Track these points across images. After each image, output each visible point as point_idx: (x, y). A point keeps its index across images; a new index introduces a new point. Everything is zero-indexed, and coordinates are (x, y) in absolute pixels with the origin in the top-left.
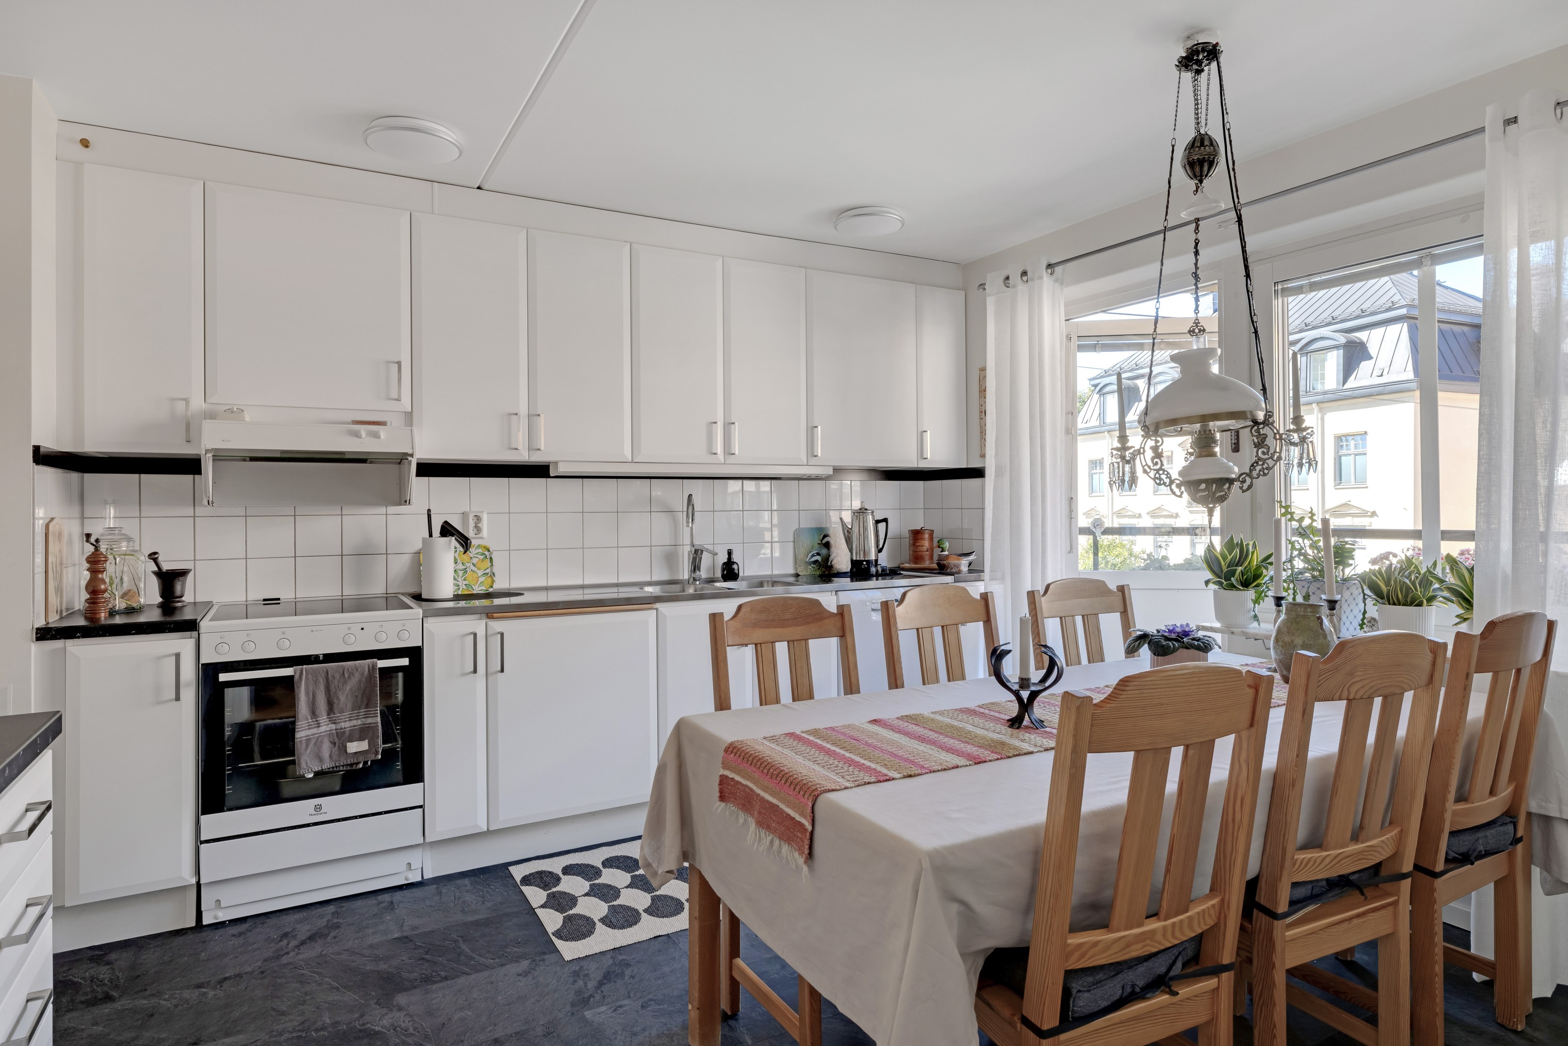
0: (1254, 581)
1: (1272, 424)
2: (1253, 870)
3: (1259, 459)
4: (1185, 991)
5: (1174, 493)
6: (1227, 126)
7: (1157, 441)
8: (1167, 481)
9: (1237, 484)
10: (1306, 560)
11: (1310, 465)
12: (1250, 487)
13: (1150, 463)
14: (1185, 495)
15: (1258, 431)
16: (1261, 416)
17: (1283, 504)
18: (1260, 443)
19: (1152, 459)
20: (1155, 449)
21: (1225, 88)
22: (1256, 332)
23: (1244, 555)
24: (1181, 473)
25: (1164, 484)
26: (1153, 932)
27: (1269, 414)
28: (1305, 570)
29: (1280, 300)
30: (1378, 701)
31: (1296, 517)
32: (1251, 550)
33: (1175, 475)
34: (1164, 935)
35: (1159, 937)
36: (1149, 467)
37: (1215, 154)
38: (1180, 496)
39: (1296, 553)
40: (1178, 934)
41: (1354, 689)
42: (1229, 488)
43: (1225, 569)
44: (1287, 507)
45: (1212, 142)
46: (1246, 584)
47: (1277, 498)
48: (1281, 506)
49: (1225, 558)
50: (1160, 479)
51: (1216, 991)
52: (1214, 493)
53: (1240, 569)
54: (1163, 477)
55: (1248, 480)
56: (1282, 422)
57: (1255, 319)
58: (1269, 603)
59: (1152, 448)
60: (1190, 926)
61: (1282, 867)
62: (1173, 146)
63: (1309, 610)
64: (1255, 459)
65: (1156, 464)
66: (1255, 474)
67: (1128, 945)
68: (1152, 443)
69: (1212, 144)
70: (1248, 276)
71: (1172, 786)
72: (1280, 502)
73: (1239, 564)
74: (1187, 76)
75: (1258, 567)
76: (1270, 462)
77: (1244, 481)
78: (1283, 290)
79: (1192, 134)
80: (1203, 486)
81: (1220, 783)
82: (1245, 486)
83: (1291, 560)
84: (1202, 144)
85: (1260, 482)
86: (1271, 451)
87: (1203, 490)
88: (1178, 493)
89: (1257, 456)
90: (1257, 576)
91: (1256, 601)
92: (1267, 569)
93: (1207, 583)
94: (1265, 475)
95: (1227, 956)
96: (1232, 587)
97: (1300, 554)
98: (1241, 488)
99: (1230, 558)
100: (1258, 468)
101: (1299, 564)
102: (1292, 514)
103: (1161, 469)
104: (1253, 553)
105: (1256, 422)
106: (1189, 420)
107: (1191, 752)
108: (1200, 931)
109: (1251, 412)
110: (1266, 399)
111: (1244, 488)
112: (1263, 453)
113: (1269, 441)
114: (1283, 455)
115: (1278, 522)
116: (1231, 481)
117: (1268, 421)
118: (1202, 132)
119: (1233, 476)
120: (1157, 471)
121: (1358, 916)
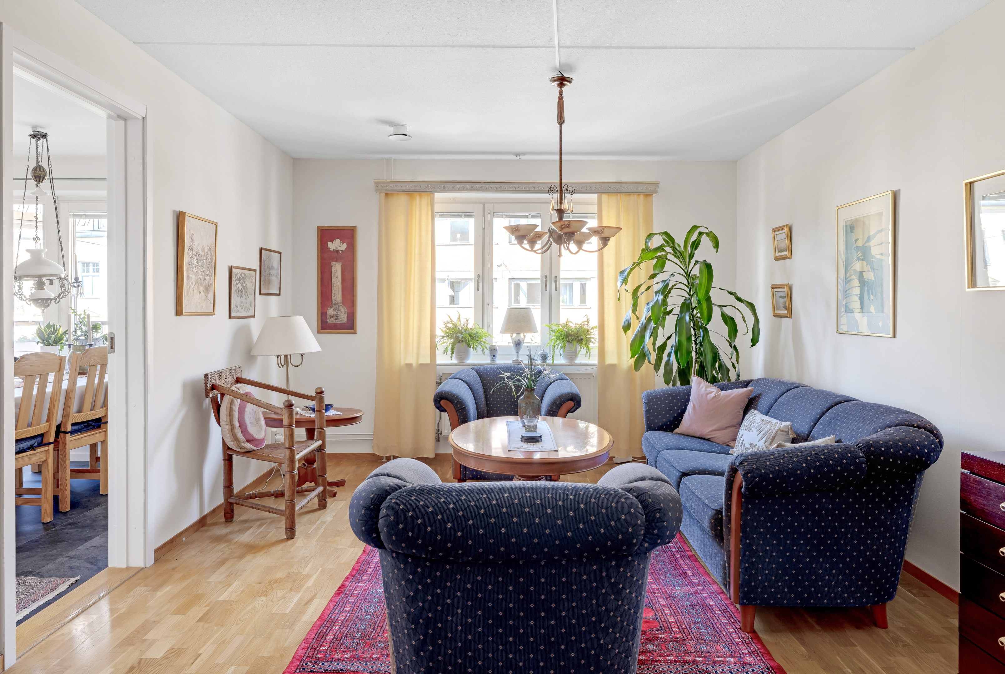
0: (60, 341)
1: (67, 279)
2: (58, 423)
3: (62, 292)
4: (39, 450)
5: (28, 304)
6: (50, 166)
7: (20, 283)
8: (25, 299)
9: (53, 301)
10: (82, 332)
11: (81, 295)
12: (59, 302)
13: (17, 292)
14: (32, 304)
15: (62, 281)
16: (63, 276)
17: (73, 308)
18: (63, 286)
19: (18, 290)
20: (19, 286)
21: (49, 151)
22: (61, 245)
23: (55, 330)
24: (30, 296)
25: (23, 300)
26: (29, 430)
27: (66, 276)
28: (82, 335)
29: (72, 219)
30: (99, 367)
31: (78, 314)
32: (58, 328)
33: (28, 297)
34: (33, 432)
35: (31, 432)
36: (17, 293)
37: (45, 174)
38: (30, 305)
39: (78, 328)
40: (37, 431)
41: (91, 363)
42: (50, 302)
43: (46, 337)
44: (74, 310)
45: (44, 170)
46: (56, 343)
47: (70, 306)
48: (72, 309)
49: (46, 332)
50: (22, 298)
51: (47, 450)
52: (44, 304)
53: (53, 336)
54: (23, 297)
55: (58, 299)
56: (71, 279)
57: (61, 240)
58: (66, 348)
59: (18, 286)
60: (40, 429)
61: (69, 417)
62: (28, 168)
63: (81, 347)
64: (60, 292)
65: (20, 292)
66: (60, 297)
67: (22, 434)
68: (18, 284)
69: (44, 171)
70: (58, 224)
71: (35, 392)
72: (71, 308)
73: (53, 333)
74: (34, 141)
75: (62, 335)
76: (67, 293)
77: (56, 300)
78: (73, 215)
79: (35, 165)
80: (40, 301)
81: (50, 392)
82: (57, 301)
83: (75, 331)
84: (40, 170)
85: (62, 301)
86: (67, 289)
87: (40, 303)
88: (29, 304)
89: (61, 290)
90: (61, 339)
91: (61, 350)
92: (65, 336)
93: (38, 343)
94: (64, 297)
95: (52, 439)
96: (50, 344)
97: (80, 329)
98: (55, 302)
99: (48, 331)
100: (62, 295)
101: (79, 333)
102: (76, 312)
103: (22, 294)
104: (59, 329)
105: (61, 278)
106: (34, 276)
107: (42, 377)
108: (43, 432)
109: (59, 275)
110: (65, 270)
111: (57, 302)
112: (64, 290)
113: (66, 285)
114: (71, 291)
115: (70, 316)
116: (51, 300)
117: (66, 278)
118: (40, 164)
119: (52, 298)
120: (20, 295)
121: (93, 434)
